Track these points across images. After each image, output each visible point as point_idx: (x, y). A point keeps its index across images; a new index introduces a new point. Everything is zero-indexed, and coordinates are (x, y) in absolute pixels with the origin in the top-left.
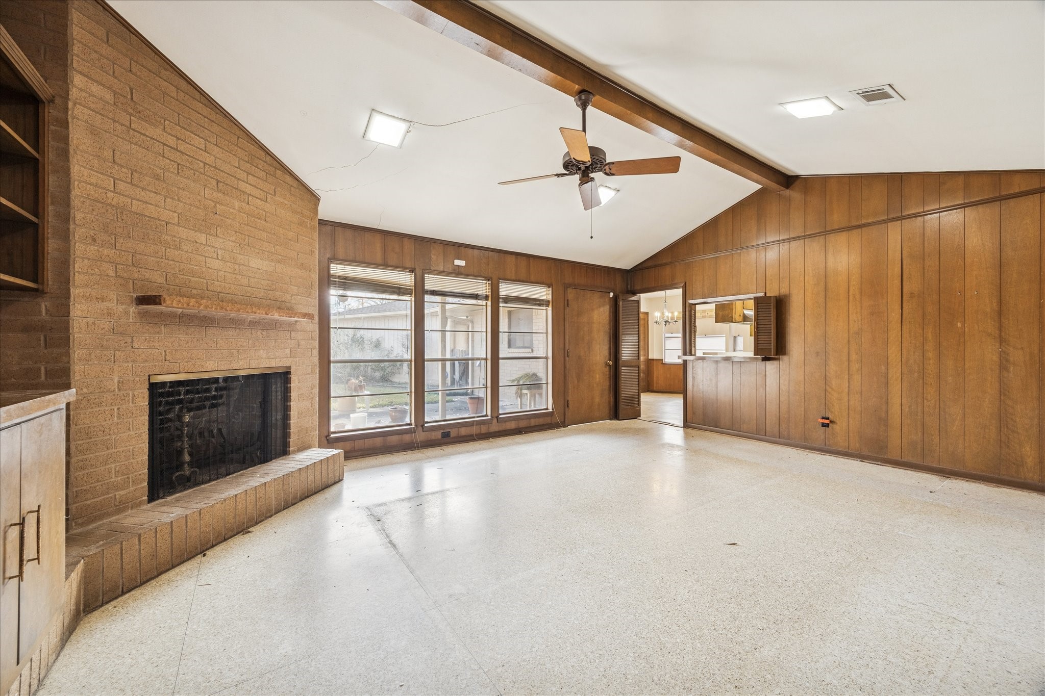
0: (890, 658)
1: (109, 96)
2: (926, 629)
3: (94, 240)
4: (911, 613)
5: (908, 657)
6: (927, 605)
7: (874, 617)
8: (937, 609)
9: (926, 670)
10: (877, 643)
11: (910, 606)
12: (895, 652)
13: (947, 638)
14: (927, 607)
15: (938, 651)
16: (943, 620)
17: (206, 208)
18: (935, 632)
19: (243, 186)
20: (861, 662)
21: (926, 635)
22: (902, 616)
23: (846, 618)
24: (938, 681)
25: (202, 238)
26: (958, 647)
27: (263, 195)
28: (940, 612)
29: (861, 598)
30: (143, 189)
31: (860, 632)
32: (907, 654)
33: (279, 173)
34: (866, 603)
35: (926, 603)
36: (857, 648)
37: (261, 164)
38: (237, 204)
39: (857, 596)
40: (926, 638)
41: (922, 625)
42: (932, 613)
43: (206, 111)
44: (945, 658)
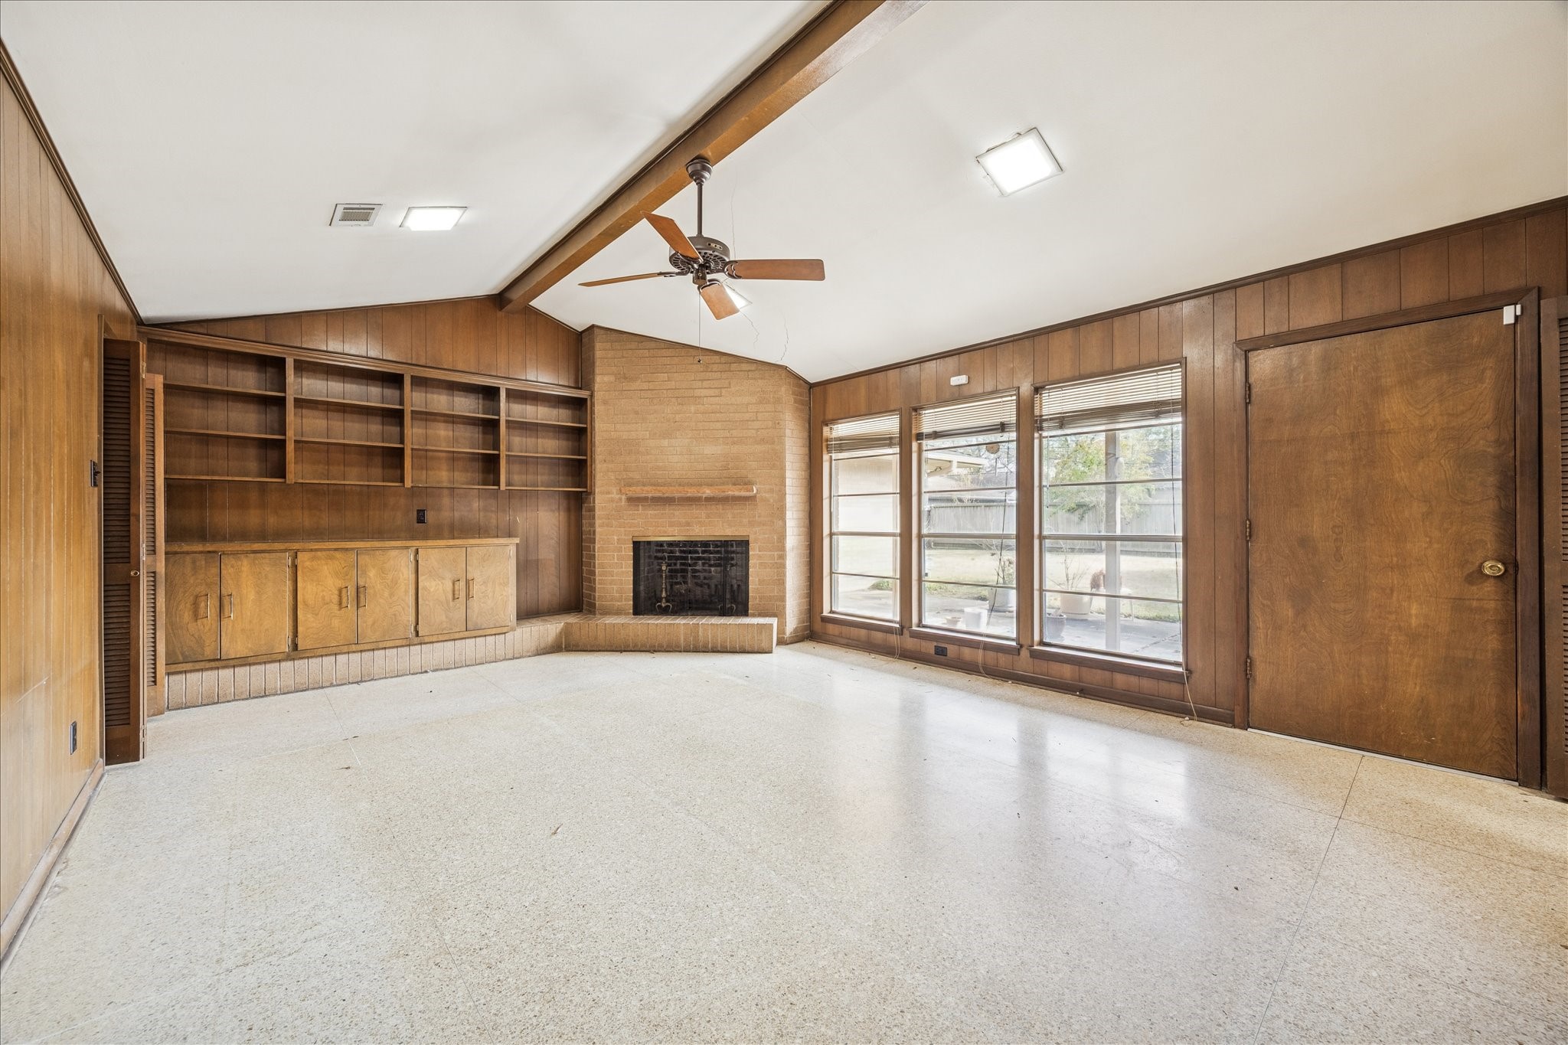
0: (282, 868)
1: (612, 378)
2: (270, 919)
3: (605, 461)
4: (299, 925)
5: (268, 880)
6: (289, 955)
7: (329, 887)
8: (274, 959)
9: (245, 883)
10: (302, 870)
11: (308, 934)
12: (281, 875)
13: (243, 929)
14: (288, 950)
15: (245, 908)
16: (258, 948)
17: (668, 421)
18: (258, 924)
19: (698, 393)
20: (300, 848)
21: (265, 914)
22: (304, 913)
23: (349, 865)
24: (231, 882)
25: (665, 442)
26: (226, 929)
27: (717, 392)
28: (268, 959)
29: (364, 895)
30: (629, 424)
31: (325, 866)
32: (271, 882)
33: (734, 366)
34: (353, 894)
35: (294, 956)
36: (313, 853)
37: (715, 367)
38: (693, 408)
39: (370, 893)
40: (263, 910)
41: (277, 920)
42: (276, 947)
43: (669, 352)
44: (234, 906)
